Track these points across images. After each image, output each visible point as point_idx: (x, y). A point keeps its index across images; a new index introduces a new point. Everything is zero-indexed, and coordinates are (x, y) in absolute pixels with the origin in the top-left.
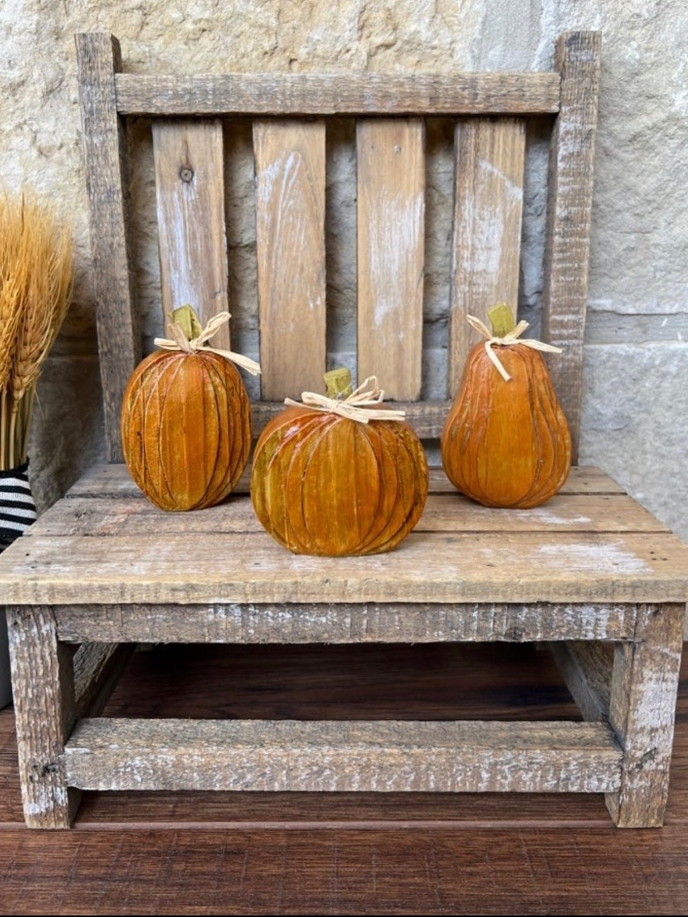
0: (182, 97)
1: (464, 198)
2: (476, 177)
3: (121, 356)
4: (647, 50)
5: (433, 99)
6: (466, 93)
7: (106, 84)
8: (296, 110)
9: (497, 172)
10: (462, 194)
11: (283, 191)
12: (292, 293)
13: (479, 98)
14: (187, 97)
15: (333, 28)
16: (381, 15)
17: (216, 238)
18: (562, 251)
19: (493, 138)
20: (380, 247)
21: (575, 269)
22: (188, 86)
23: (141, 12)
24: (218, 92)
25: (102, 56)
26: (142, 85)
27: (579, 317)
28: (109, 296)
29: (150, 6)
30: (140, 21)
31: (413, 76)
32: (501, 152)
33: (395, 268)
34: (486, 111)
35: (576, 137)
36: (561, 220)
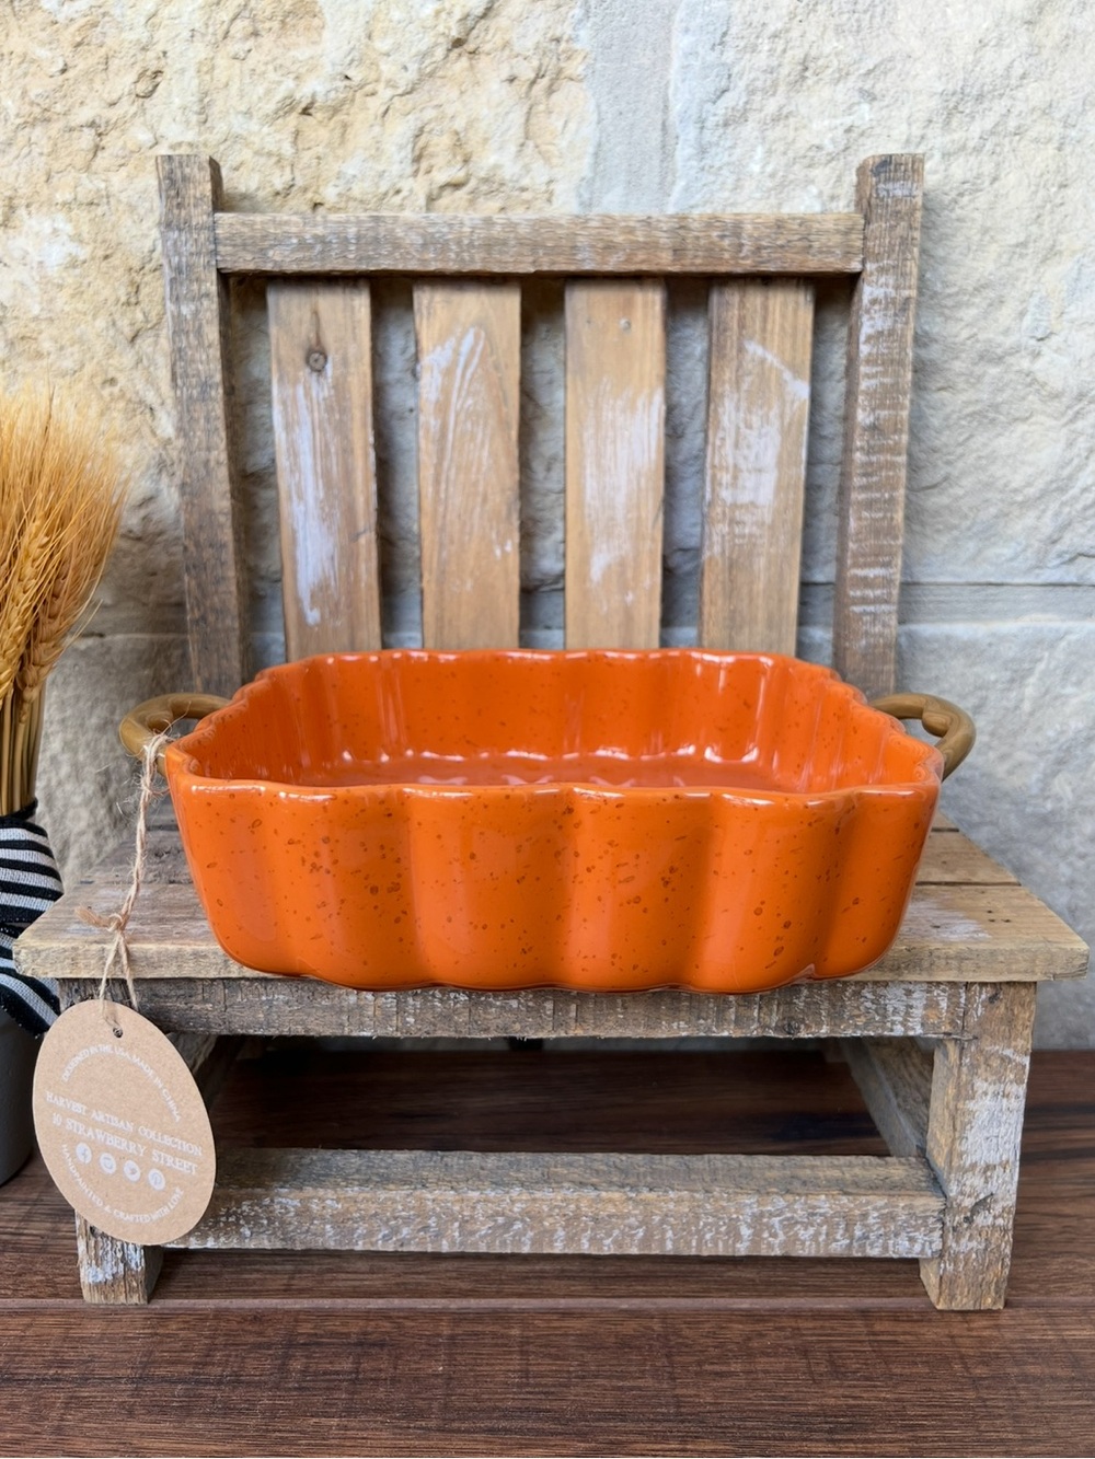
0: (311, 247)
1: (722, 396)
2: (740, 366)
3: (219, 625)
5: (678, 251)
6: (726, 242)
7: (200, 228)
8: (477, 266)
9: (772, 358)
10: (720, 390)
11: (457, 385)
12: (471, 534)
13: (745, 251)
14: (319, 247)
15: (375, 158)
16: (446, 140)
17: (358, 452)
18: (866, 475)
19: (765, 308)
20: (599, 466)
21: (885, 502)
22: (320, 231)
23: (93, 131)
24: (363, 241)
25: (195, 188)
26: (253, 230)
27: (891, 571)
28: (203, 537)
29: (107, 122)
30: (92, 144)
31: (649, 218)
32: (777, 329)
33: (621, 499)
34: (754, 269)
35: (886, 309)
36: (865, 429)
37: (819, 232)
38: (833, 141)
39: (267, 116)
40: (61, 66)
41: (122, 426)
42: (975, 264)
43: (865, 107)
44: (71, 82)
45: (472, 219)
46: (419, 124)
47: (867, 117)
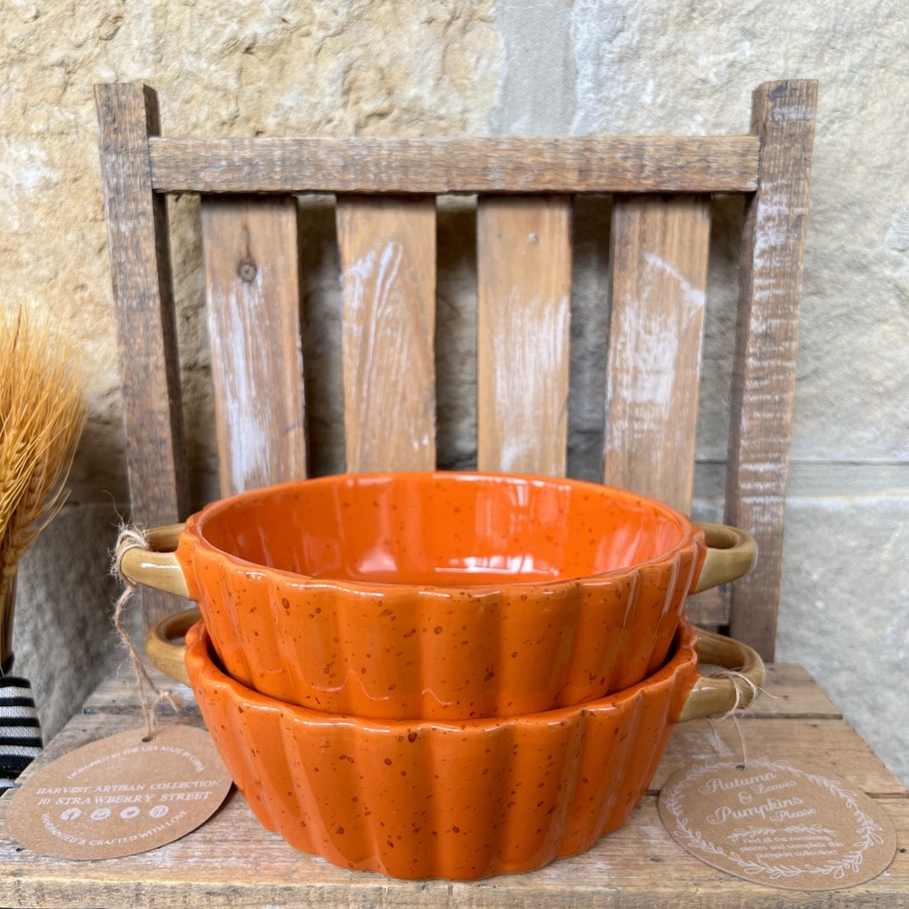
0: (239, 169)
1: (624, 304)
2: (640, 276)
3: (160, 513)
4: (716, 125)
5: (583, 172)
6: (629, 164)
7: (136, 152)
8: (395, 186)
9: (670, 269)
10: (621, 299)
11: (377, 293)
12: (391, 428)
13: (647, 171)
14: (246, 169)
15: (310, 91)
16: (371, 75)
17: (287, 355)
18: (758, 379)
19: (665, 223)
20: (508, 368)
21: (775, 403)
22: (247, 154)
23: (63, 70)
24: (288, 163)
25: (131, 115)
26: (185, 153)
27: (780, 466)
28: (145, 433)
29: (75, 62)
30: (62, 81)
31: (556, 140)
32: (676, 242)
33: (528, 398)
34: (655, 189)
35: (780, 224)
36: (757, 337)
37: (716, 154)
38: (717, 74)
39: (215, 55)
40: (33, 13)
41: (92, 325)
42: (844, 184)
43: (747, 44)
44: (43, 27)
45: (389, 142)
46: (348, 61)
47: (748, 53)
